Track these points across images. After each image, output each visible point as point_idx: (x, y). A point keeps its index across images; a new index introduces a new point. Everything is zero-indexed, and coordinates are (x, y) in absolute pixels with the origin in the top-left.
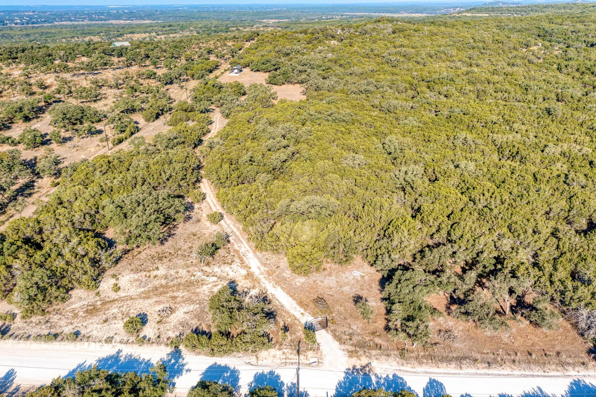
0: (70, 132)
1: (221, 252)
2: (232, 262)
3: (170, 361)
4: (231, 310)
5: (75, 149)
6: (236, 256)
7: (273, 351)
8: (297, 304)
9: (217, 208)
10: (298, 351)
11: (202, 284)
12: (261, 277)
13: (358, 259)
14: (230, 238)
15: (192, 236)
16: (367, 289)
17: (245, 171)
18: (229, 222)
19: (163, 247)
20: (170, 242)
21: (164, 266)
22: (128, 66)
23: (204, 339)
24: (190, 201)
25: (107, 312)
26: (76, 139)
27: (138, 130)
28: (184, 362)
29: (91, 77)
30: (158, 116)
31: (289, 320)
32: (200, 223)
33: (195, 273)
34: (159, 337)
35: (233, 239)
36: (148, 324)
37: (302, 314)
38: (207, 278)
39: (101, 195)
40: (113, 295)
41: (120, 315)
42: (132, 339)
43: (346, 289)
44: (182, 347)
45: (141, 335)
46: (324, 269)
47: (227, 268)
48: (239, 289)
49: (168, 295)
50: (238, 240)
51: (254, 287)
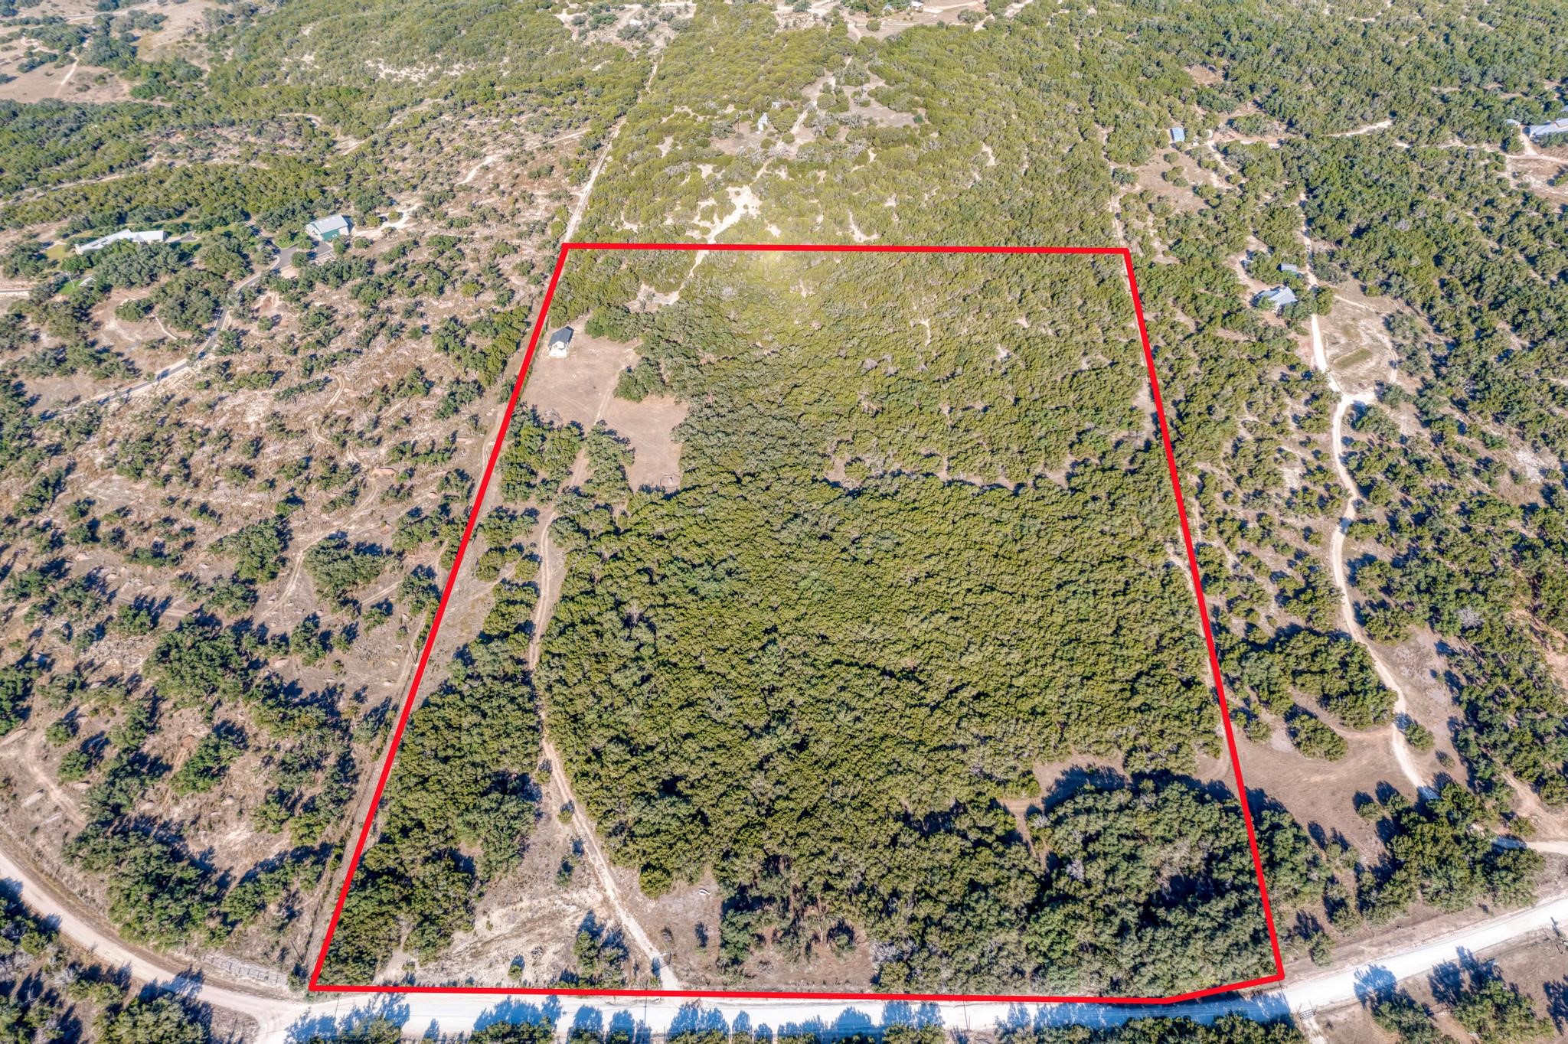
1: (577, 869)
2: (589, 883)
3: (550, 1005)
5: (370, 662)
6: (592, 873)
8: (647, 936)
9: (567, 795)
11: (564, 916)
12: (616, 902)
13: (707, 873)
14: (584, 846)
15: (547, 847)
16: (710, 915)
18: (581, 817)
19: (521, 868)
20: (527, 858)
21: (526, 894)
23: (572, 984)
24: (536, 782)
25: (488, 955)
26: (361, 632)
28: (560, 1006)
29: (317, 399)
31: (640, 956)
32: (552, 823)
33: (556, 902)
35: (587, 847)
36: (526, 968)
37: (651, 948)
38: (568, 908)
40: (489, 935)
41: (501, 958)
43: (691, 915)
44: (556, 992)
45: (523, 979)
46: (674, 888)
47: (584, 893)
48: (597, 920)
49: (536, 931)
50: (592, 849)
51: (610, 917)
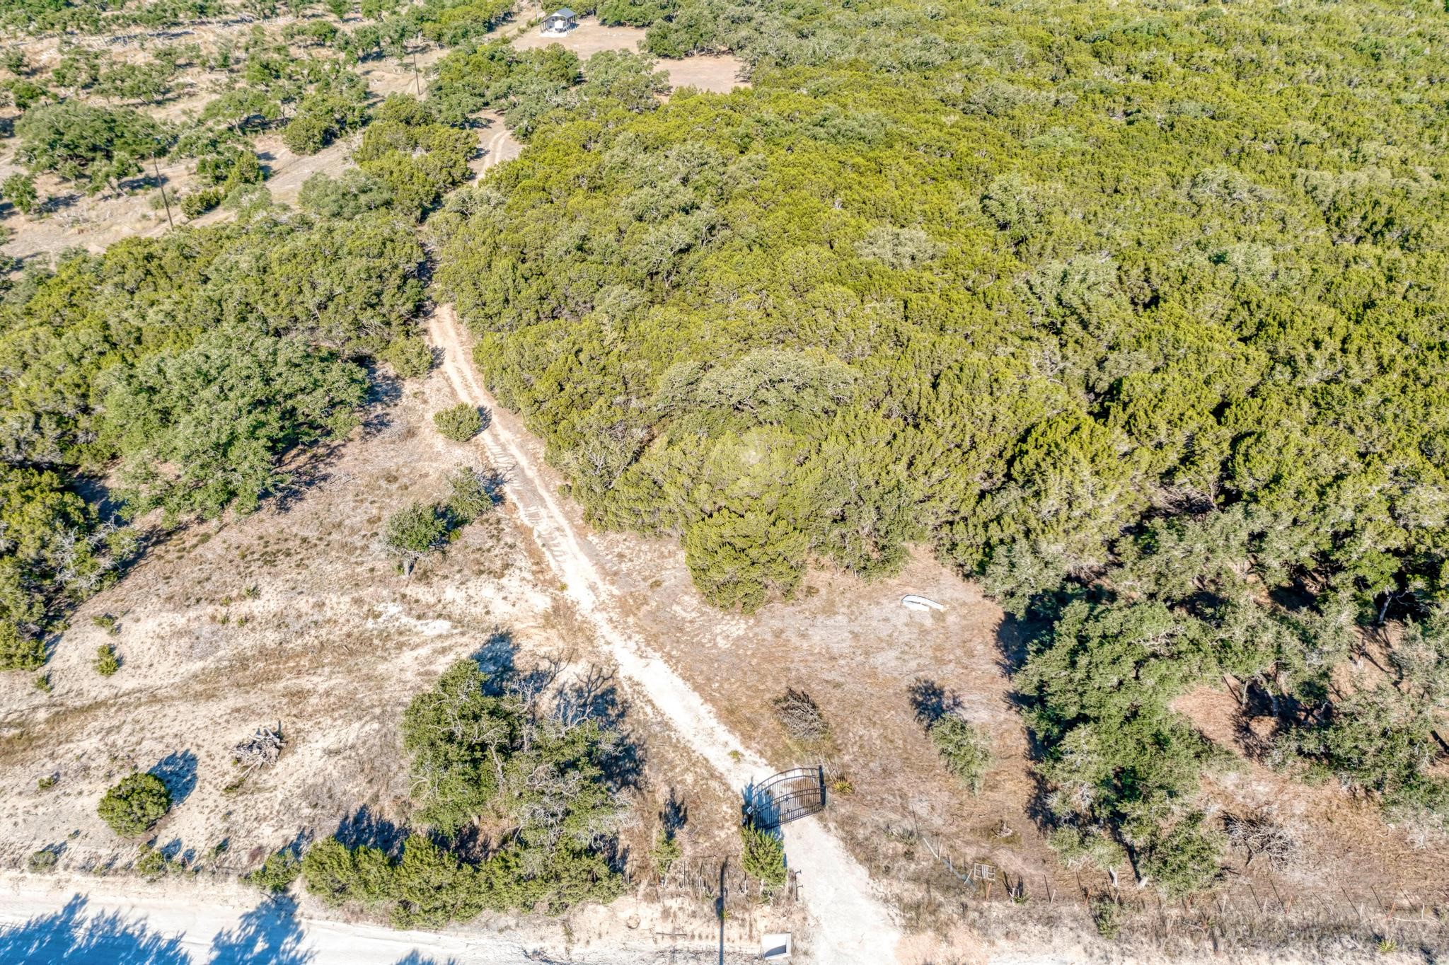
0: (73, 183)
1: (472, 534)
2: (506, 566)
3: (250, 943)
4: (476, 753)
5: (78, 227)
6: (521, 545)
7: (628, 906)
8: (719, 716)
9: (474, 394)
10: (720, 902)
11: (400, 646)
12: (599, 618)
13: (920, 555)
14: (507, 489)
15: (383, 483)
16: (958, 661)
17: (561, 281)
18: (505, 435)
19: (284, 520)
20: (312, 500)
21: (279, 582)
22: (266, 17)
23: (373, 863)
24: (392, 373)
25: (61, 750)
26: (84, 203)
27: (266, 174)
28: (302, 947)
29: (157, 42)
30: (328, 138)
31: (689, 778)
32: (415, 441)
33: (379, 608)
34: (222, 847)
35: (516, 492)
36: (193, 797)
37: (735, 754)
38: (419, 625)
39: (101, 354)
40: (96, 687)
41: (103, 760)
42: (129, 854)
43: (886, 660)
44: (298, 888)
45: (164, 839)
46: (811, 591)
47: (486, 590)
48: (521, 662)
49: (280, 686)
50: (531, 495)
51: (572, 657)
